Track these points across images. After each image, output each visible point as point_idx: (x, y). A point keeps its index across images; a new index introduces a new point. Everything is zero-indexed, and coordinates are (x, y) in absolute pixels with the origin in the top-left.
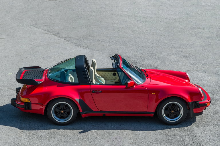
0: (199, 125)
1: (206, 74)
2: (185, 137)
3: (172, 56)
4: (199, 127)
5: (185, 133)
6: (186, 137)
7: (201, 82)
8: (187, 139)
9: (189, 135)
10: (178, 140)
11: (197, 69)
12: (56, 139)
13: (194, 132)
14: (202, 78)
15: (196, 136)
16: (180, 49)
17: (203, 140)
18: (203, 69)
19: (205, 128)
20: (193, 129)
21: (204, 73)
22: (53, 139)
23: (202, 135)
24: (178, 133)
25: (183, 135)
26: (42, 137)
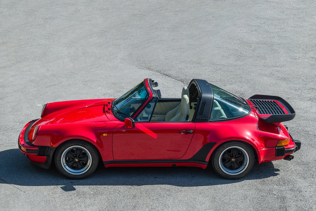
0: (305, 176)
1: (313, 103)
2: (284, 192)
3: (265, 78)
4: (305, 178)
5: (284, 187)
6: (286, 193)
7: (306, 114)
8: (288, 196)
9: (291, 190)
10: (276, 196)
11: (301, 96)
12: (105, 196)
13: (298, 185)
14: (307, 109)
15: (300, 192)
16: (275, 68)
17: (311, 197)
18: (309, 96)
19: (313, 179)
20: (296, 181)
21: (310, 102)
22: (100, 197)
23: (310, 190)
24: (275, 186)
25: (283, 190)
26: (84, 193)
